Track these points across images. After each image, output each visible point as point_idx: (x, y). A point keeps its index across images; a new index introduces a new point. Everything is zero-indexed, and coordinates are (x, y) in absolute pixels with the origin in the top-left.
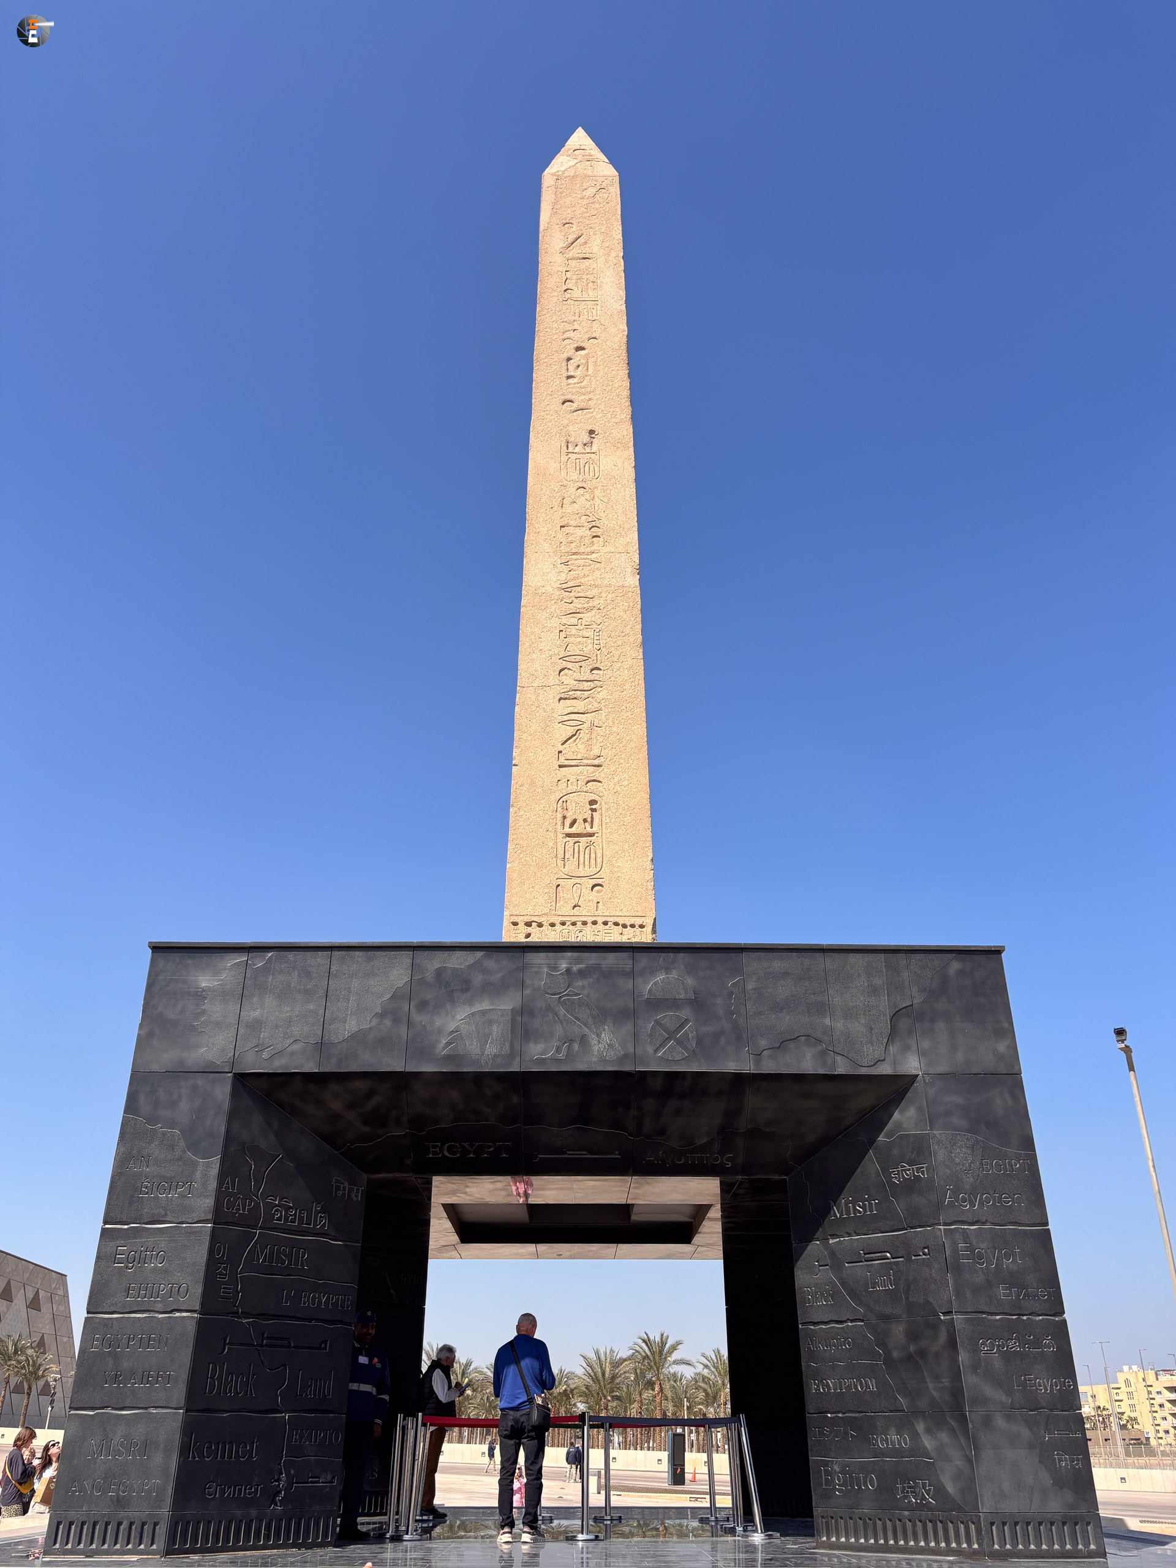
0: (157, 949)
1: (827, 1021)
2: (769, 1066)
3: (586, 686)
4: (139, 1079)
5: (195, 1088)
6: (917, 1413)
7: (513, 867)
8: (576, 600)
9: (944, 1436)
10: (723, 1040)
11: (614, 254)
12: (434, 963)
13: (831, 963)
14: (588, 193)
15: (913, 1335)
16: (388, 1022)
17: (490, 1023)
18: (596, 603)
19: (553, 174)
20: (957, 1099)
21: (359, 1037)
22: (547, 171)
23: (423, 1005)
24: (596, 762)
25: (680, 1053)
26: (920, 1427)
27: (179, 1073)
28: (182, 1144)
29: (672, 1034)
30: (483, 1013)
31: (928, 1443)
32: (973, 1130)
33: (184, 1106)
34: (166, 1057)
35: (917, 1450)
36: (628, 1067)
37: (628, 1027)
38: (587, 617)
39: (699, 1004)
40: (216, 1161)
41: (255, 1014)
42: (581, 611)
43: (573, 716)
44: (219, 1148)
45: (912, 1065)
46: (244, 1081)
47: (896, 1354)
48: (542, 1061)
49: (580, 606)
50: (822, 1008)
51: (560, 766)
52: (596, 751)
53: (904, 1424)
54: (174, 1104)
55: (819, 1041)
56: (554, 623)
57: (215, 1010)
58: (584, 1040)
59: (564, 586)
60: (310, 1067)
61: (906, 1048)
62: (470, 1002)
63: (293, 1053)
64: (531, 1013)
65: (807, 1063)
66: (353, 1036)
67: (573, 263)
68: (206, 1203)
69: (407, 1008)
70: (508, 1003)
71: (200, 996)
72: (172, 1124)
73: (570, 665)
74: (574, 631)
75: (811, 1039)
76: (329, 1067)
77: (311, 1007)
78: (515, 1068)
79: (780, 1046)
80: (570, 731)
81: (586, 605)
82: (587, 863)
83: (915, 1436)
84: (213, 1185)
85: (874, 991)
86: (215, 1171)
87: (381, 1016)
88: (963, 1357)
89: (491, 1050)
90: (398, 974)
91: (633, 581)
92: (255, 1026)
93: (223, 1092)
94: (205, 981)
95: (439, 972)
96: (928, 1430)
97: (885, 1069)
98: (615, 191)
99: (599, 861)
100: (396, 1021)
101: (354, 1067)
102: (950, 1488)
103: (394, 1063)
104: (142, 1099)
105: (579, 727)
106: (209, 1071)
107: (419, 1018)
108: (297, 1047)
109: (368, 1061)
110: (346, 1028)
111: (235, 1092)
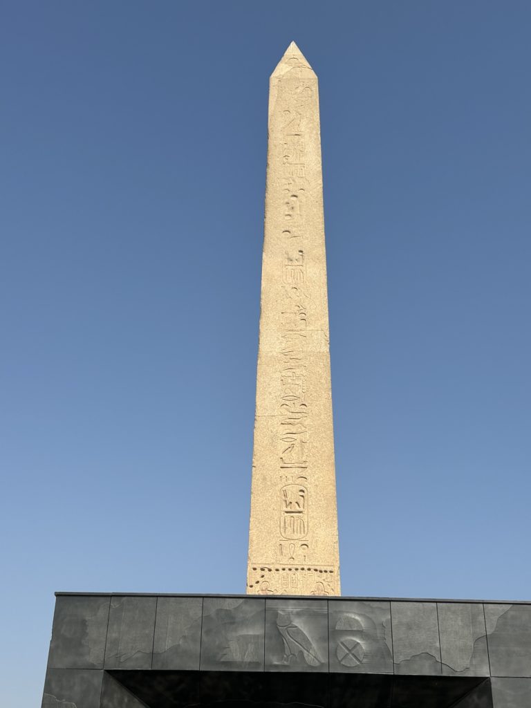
0: (58, 595)
1: (438, 645)
2: (404, 671)
3: (297, 416)
4: (50, 673)
5: (82, 678)
7: (253, 533)
8: (291, 361)
10: (378, 655)
11: (314, 132)
12: (213, 607)
13: (441, 609)
14: (298, 91)
16: (189, 641)
17: (247, 643)
18: (302, 363)
19: (277, 78)
20: (511, 692)
21: (174, 650)
22: (274, 75)
23: (209, 632)
24: (303, 466)
25: (355, 663)
27: (73, 670)
29: (350, 651)
30: (243, 636)
33: (77, 689)
34: (66, 661)
36: (325, 670)
37: (325, 645)
38: (298, 371)
39: (366, 635)
41: (114, 635)
42: (293, 367)
43: (289, 436)
46: (110, 672)
48: (276, 666)
49: (293, 364)
50: (435, 637)
51: (281, 467)
52: (304, 459)
54: (71, 688)
55: (432, 657)
56: (278, 375)
57: (93, 632)
58: (299, 653)
59: (284, 351)
60: (147, 667)
61: (482, 661)
62: (236, 630)
63: (137, 658)
64: (270, 638)
65: (426, 670)
66: (170, 650)
67: (289, 138)
69: (200, 633)
70: (257, 631)
71: (84, 624)
72: (71, 699)
73: (287, 403)
74: (290, 381)
75: (429, 656)
76: (157, 667)
77: (147, 631)
78: (261, 670)
79: (411, 659)
80: (287, 445)
81: (296, 364)
82: (299, 530)
85: (465, 626)
87: (185, 637)
89: (247, 659)
90: (195, 610)
91: (325, 349)
92: (116, 642)
93: (98, 680)
94: (88, 615)
95: (219, 611)
97: (471, 674)
98: (315, 88)
99: (306, 529)
100: (194, 641)
101: (171, 667)
103: (194, 666)
104: (53, 685)
105: (293, 443)
106: (91, 668)
107: (206, 639)
108: (139, 655)
109: (176, 664)
110: (167, 644)
111: (105, 681)
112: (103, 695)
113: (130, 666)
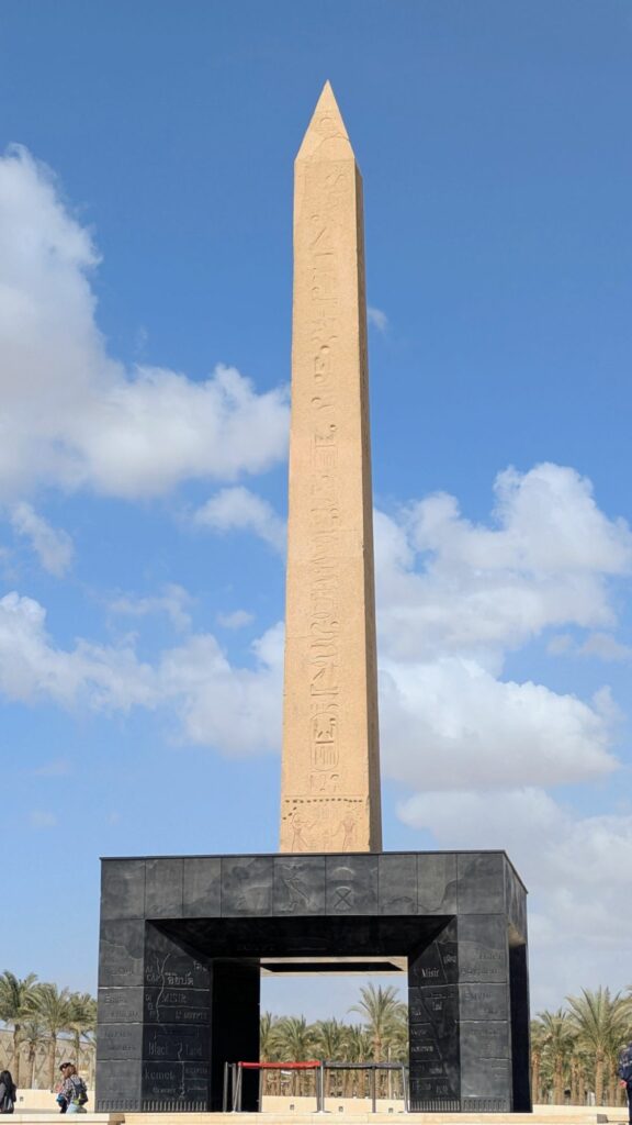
0: (103, 860)
1: (416, 890)
2: (387, 913)
3: (328, 636)
4: (103, 923)
5: (129, 927)
6: (445, 1060)
8: (321, 570)
9: (453, 1069)
10: (366, 901)
11: (350, 248)
12: (231, 866)
13: (420, 859)
14: (330, 181)
15: (446, 1029)
16: (212, 893)
17: (259, 894)
18: (334, 572)
19: (304, 161)
20: (472, 926)
21: (200, 901)
22: (297, 159)
23: (227, 886)
24: (334, 692)
25: (346, 907)
26: (446, 1065)
27: (121, 920)
28: (127, 952)
29: (343, 898)
30: (255, 889)
31: (447, 1071)
32: (478, 941)
33: (125, 935)
34: (114, 914)
35: (444, 1074)
36: (322, 914)
37: (323, 894)
38: (329, 583)
39: (356, 884)
40: (142, 960)
41: (152, 891)
42: (325, 578)
43: (321, 659)
44: (143, 953)
45: (453, 910)
46: (150, 923)
47: (441, 1037)
48: (283, 912)
49: (324, 574)
50: (413, 884)
51: (312, 695)
52: (334, 684)
53: (440, 1065)
54: (120, 935)
55: (410, 900)
56: (308, 589)
57: (134, 889)
58: (302, 902)
59: (314, 559)
60: (179, 916)
61: (451, 902)
62: (249, 884)
63: (170, 910)
64: (278, 889)
65: (404, 910)
66: (197, 902)
67: (319, 260)
68: (139, 979)
69: (220, 887)
70: (267, 884)
71: (126, 883)
72: (121, 944)
73: (318, 621)
74: (320, 595)
75: (408, 900)
76: (188, 916)
77: (177, 887)
78: (271, 915)
79: (395, 901)
80: (318, 670)
81: (328, 574)
82: (329, 761)
83: (443, 1069)
84: (142, 970)
85: (439, 874)
86: (142, 964)
87: (209, 891)
88: (461, 1038)
89: (259, 907)
90: (216, 871)
91: (359, 553)
92: (152, 897)
93: (141, 928)
94: (128, 876)
95: (235, 869)
96: (449, 1067)
97: (441, 913)
99: (336, 759)
100: (216, 894)
101: (199, 916)
102: (453, 1088)
103: (217, 914)
104: (107, 933)
105: (323, 667)
106: (134, 918)
107: (225, 892)
108: (172, 907)
109: (204, 913)
110: (193, 897)
111: (147, 928)
112: (146, 939)
113: (164, 916)
